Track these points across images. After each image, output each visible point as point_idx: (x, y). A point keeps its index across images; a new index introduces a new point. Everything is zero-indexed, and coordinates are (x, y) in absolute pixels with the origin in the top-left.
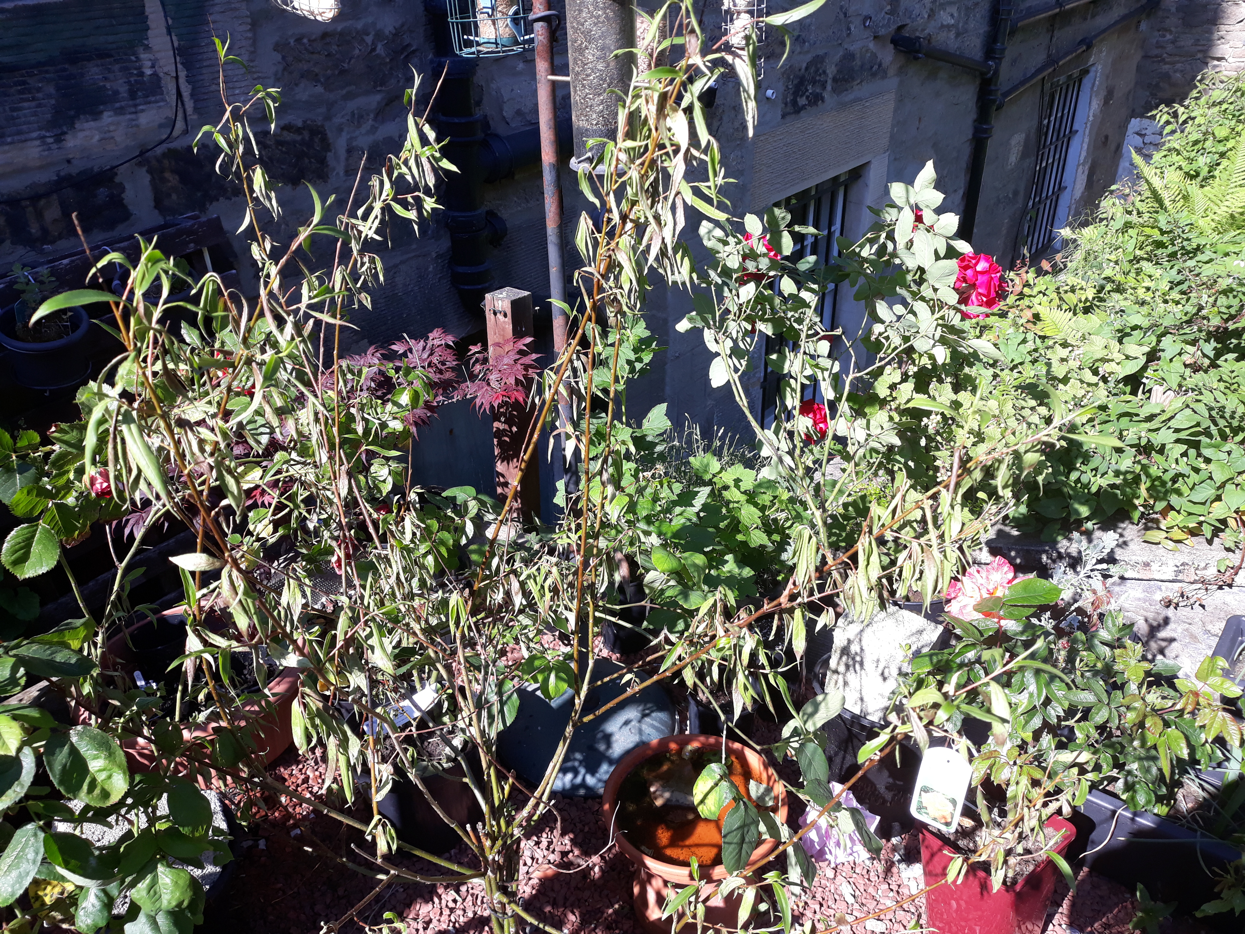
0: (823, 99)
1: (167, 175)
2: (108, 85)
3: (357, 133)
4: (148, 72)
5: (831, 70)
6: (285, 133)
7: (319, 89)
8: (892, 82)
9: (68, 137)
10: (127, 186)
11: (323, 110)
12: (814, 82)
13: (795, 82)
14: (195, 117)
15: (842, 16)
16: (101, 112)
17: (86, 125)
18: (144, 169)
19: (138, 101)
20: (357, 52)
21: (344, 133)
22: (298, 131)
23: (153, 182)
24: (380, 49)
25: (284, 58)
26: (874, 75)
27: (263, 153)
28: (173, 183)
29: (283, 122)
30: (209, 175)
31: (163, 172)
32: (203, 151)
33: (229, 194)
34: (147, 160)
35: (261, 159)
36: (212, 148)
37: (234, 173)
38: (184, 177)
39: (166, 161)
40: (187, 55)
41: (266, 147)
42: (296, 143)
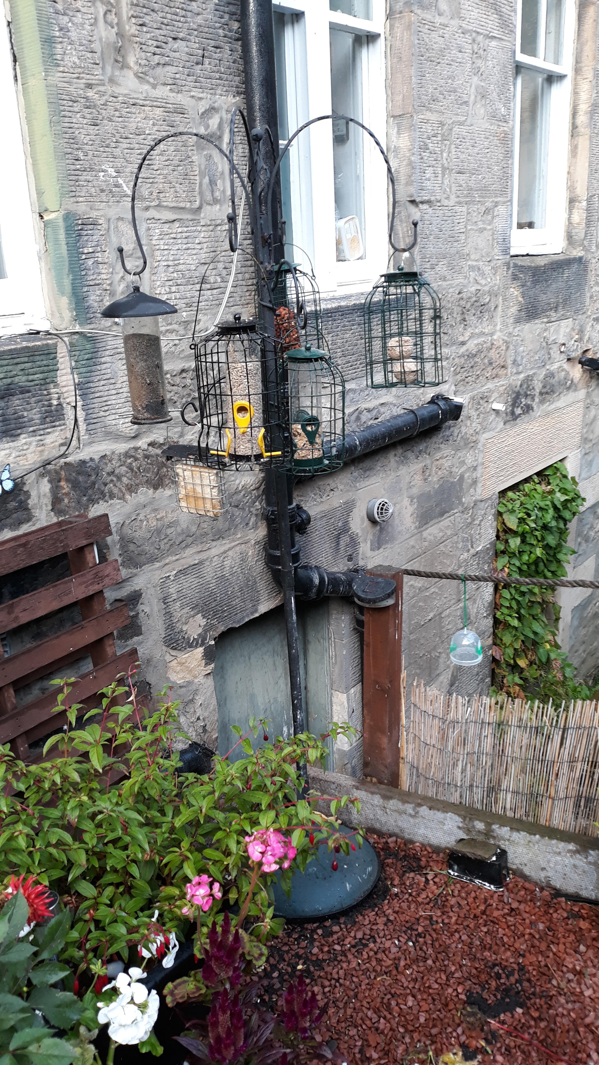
0: (532, 409)
1: (63, 483)
2: (25, 414)
4: (55, 402)
5: (538, 386)
6: (150, 448)
8: (582, 393)
10: (33, 493)
12: (526, 396)
13: (514, 396)
14: (87, 437)
15: (544, 344)
16: (19, 435)
17: (7, 445)
18: (46, 479)
19: (46, 426)
22: (161, 446)
23: (52, 489)
26: (568, 388)
27: (134, 464)
28: (66, 490)
29: (149, 440)
30: (94, 483)
31: (59, 481)
32: (90, 464)
33: (107, 498)
34: (49, 472)
35: (132, 470)
36: (97, 461)
37: (112, 481)
38: (75, 485)
39: (63, 473)
40: (84, 389)
41: (135, 459)
42: (157, 456)
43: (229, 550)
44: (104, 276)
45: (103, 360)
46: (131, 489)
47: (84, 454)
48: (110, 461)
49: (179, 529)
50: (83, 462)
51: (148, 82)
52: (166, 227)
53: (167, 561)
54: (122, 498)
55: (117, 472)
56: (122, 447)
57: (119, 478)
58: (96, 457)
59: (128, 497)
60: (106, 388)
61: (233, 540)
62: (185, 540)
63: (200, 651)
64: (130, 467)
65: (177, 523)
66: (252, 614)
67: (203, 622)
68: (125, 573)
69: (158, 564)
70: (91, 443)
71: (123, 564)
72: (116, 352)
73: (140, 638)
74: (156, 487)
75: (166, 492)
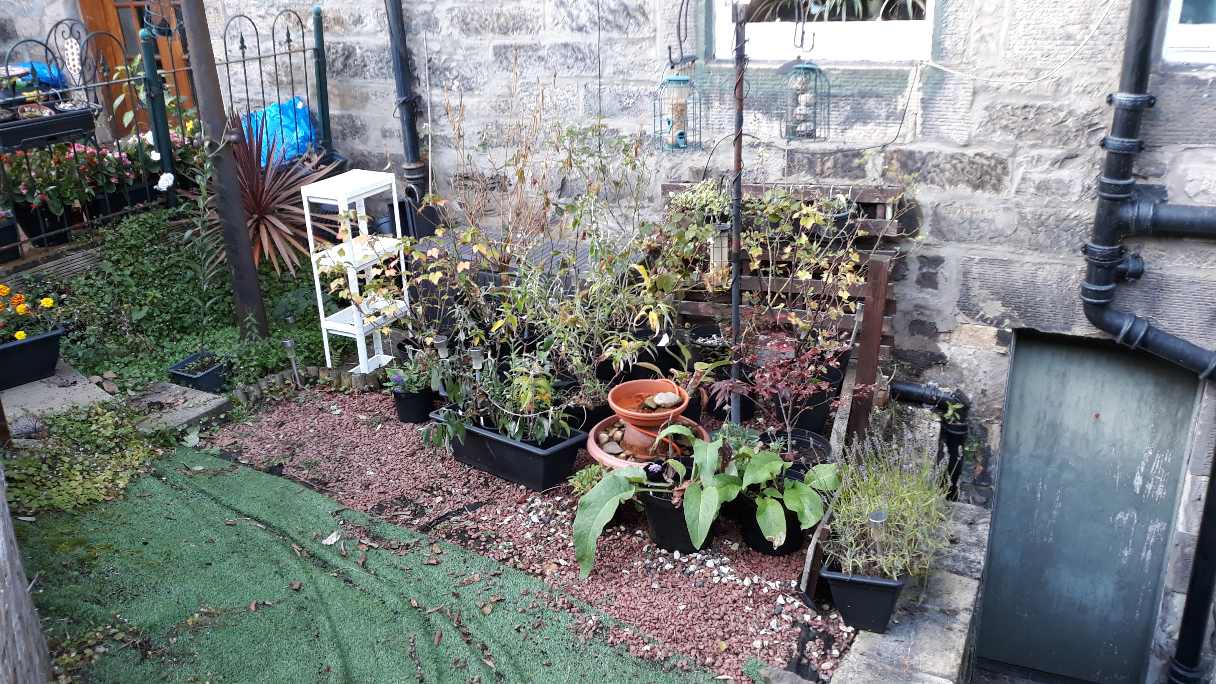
1: (894, 161)
2: (876, 111)
3: (1033, 170)
4: (900, 108)
6: (977, 158)
7: (1011, 137)
9: (849, 131)
10: (870, 162)
11: (1010, 150)
14: (920, 136)
16: (869, 123)
17: (859, 128)
18: (882, 156)
19: (890, 121)
20: (1049, 121)
21: (1022, 168)
22: (987, 158)
23: (884, 163)
24: (1070, 122)
25: (990, 115)
27: (959, 165)
28: (894, 166)
29: (977, 151)
30: (919, 169)
31: (892, 159)
32: (919, 155)
33: (929, 182)
34: (887, 151)
35: (956, 168)
36: (924, 154)
37: (934, 172)
38: (903, 166)
39: (895, 155)
40: (926, 103)
41: (961, 162)
42: (983, 165)
43: (1046, 263)
44: (961, 29)
45: (947, 86)
46: (951, 182)
47: (916, 147)
48: (937, 157)
49: (993, 227)
50: (914, 152)
53: (975, 246)
54: (943, 186)
55: (941, 166)
56: (951, 150)
57: (942, 171)
58: (925, 152)
59: (947, 187)
60: (946, 106)
61: (1054, 258)
62: (997, 238)
63: (993, 330)
64: (954, 167)
65: (992, 221)
66: (1063, 329)
67: (1003, 309)
68: (932, 240)
69: (964, 245)
70: (923, 141)
71: (931, 232)
72: (960, 82)
73: (935, 291)
74: (976, 187)
75: (987, 195)
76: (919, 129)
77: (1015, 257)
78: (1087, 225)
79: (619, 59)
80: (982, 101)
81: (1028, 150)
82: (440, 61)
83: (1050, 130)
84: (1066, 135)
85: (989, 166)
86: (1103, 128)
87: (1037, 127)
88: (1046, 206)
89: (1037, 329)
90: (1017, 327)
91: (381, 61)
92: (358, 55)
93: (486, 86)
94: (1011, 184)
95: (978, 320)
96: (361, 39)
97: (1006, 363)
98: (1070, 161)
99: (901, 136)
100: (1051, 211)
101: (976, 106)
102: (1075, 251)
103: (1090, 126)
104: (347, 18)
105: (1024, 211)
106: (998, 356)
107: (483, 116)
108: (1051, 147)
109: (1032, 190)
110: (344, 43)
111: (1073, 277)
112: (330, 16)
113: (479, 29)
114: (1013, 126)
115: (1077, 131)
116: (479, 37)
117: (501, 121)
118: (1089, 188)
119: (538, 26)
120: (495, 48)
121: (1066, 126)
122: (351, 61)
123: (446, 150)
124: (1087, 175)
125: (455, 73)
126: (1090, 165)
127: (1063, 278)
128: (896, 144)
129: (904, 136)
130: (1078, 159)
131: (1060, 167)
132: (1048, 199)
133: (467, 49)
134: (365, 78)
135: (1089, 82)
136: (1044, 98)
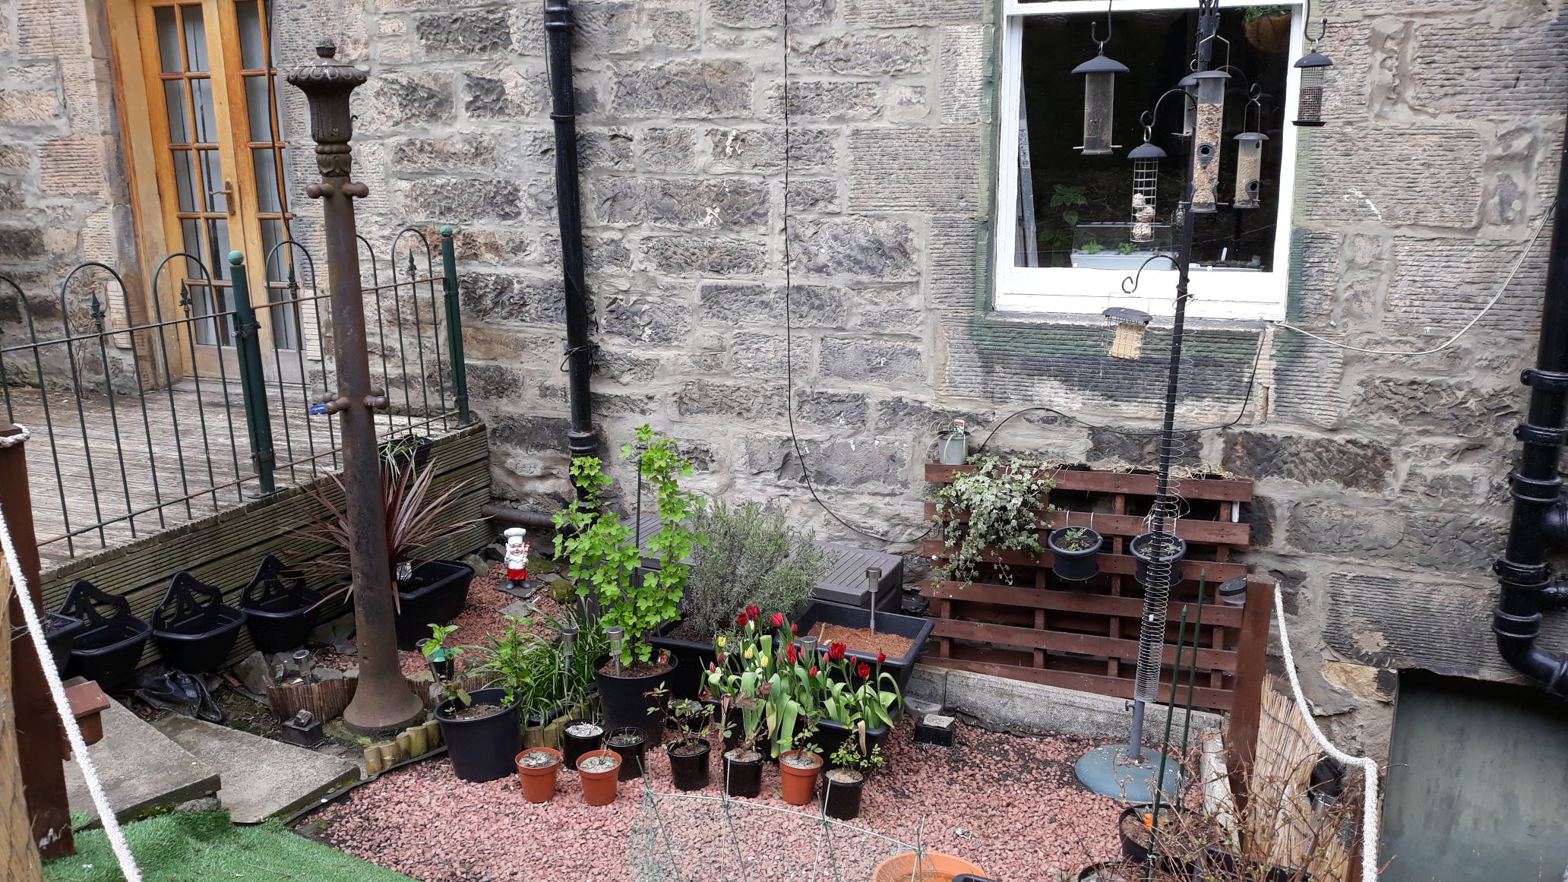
1: (1238, 448)
2: (1214, 383)
3: (1424, 463)
4: (1246, 380)
6: (1350, 446)
7: (1395, 422)
10: (1206, 447)
11: (1393, 437)
14: (1274, 416)
16: (1204, 398)
18: (1222, 439)
19: (1232, 397)
20: (1443, 401)
21: (1409, 460)
22: (1364, 447)
23: (1224, 449)
24: (1472, 403)
25: (1365, 392)
27: (1325, 454)
28: (1240, 454)
29: (1348, 437)
30: (1270, 459)
31: (1235, 445)
32: (1272, 439)
33: (1285, 475)
34: (1228, 434)
35: (1321, 459)
36: (1279, 439)
37: (1292, 462)
38: (1250, 453)
39: (1240, 439)
40: (1280, 375)
41: (1328, 451)
42: (1357, 455)
43: (1443, 584)
44: (1325, 283)
45: (1309, 354)
46: (1314, 475)
47: (1268, 430)
48: (1295, 444)
49: (1371, 535)
50: (1265, 436)
51: (1427, 113)
52: (1419, 246)
53: (1347, 560)
54: (1304, 481)
55: (1302, 455)
56: (1314, 435)
57: (1303, 461)
58: (1280, 436)
60: (1307, 379)
61: (1453, 577)
62: (1375, 550)
63: (1372, 671)
64: (1319, 456)
65: (1368, 528)
66: (1467, 672)
67: (1384, 643)
68: (1288, 549)
69: (1333, 558)
70: (1277, 422)
71: (1289, 540)
72: (1326, 352)
73: (1294, 617)
74: (1348, 484)
75: (1362, 494)
76: (1272, 406)
77: (1402, 576)
78: (1496, 535)
79: (870, 307)
80: (1356, 374)
81: (1417, 437)
82: (628, 301)
83: (1446, 413)
84: (1465, 420)
85: (1364, 457)
86: (1515, 413)
87: (1428, 410)
88: (1441, 510)
89: (1432, 670)
90: (1404, 667)
91: (546, 299)
92: (516, 291)
93: (687, 336)
94: (1395, 481)
95: (1351, 658)
96: (521, 271)
97: (1388, 714)
98: (1472, 453)
99: (1246, 416)
100: (1449, 516)
101: (1346, 381)
102: (1482, 569)
103: (1498, 410)
104: (503, 243)
105: (1412, 515)
106: (1379, 706)
107: (682, 373)
108: (1446, 434)
109: (1422, 489)
110: (498, 276)
111: (1480, 602)
112: (481, 240)
113: (684, 265)
114: (1396, 407)
115: (1480, 415)
116: (683, 275)
117: (707, 380)
118: (1499, 488)
119: (762, 265)
120: (704, 288)
121: (1467, 408)
122: (505, 298)
123: (628, 415)
124: (1495, 473)
125: (646, 319)
126: (1500, 458)
127: (1466, 605)
128: (1241, 425)
129: (1252, 415)
130: (1482, 450)
131: (1459, 461)
132: (1444, 500)
133: (667, 289)
134: (523, 320)
135: (1494, 356)
136: (1437, 372)
